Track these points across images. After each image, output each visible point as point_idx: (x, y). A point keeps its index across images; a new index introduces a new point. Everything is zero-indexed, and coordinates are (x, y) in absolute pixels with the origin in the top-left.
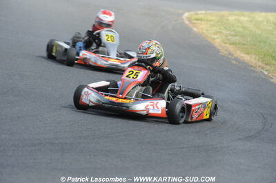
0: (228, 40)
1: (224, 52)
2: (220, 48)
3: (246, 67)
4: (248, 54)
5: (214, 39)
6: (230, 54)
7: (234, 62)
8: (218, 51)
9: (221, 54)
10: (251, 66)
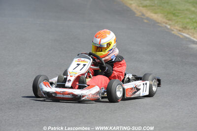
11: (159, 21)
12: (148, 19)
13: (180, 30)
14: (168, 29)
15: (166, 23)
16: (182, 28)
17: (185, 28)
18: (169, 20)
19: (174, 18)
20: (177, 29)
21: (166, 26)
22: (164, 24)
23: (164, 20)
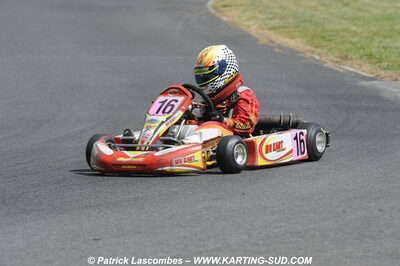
0: (266, 25)
1: (263, 41)
2: (258, 36)
3: (292, 54)
4: (292, 38)
5: (249, 26)
6: (271, 41)
7: (277, 50)
8: (256, 40)
9: (260, 43)
10: (299, 52)
11: (301, 50)
12: (279, 47)
13: (337, 62)
14: (316, 60)
15: (312, 52)
16: (340, 57)
17: (346, 58)
18: (316, 47)
19: (325, 43)
20: (331, 61)
21: (312, 57)
22: (309, 55)
23: (308, 48)
